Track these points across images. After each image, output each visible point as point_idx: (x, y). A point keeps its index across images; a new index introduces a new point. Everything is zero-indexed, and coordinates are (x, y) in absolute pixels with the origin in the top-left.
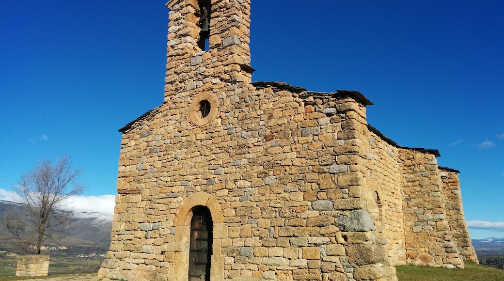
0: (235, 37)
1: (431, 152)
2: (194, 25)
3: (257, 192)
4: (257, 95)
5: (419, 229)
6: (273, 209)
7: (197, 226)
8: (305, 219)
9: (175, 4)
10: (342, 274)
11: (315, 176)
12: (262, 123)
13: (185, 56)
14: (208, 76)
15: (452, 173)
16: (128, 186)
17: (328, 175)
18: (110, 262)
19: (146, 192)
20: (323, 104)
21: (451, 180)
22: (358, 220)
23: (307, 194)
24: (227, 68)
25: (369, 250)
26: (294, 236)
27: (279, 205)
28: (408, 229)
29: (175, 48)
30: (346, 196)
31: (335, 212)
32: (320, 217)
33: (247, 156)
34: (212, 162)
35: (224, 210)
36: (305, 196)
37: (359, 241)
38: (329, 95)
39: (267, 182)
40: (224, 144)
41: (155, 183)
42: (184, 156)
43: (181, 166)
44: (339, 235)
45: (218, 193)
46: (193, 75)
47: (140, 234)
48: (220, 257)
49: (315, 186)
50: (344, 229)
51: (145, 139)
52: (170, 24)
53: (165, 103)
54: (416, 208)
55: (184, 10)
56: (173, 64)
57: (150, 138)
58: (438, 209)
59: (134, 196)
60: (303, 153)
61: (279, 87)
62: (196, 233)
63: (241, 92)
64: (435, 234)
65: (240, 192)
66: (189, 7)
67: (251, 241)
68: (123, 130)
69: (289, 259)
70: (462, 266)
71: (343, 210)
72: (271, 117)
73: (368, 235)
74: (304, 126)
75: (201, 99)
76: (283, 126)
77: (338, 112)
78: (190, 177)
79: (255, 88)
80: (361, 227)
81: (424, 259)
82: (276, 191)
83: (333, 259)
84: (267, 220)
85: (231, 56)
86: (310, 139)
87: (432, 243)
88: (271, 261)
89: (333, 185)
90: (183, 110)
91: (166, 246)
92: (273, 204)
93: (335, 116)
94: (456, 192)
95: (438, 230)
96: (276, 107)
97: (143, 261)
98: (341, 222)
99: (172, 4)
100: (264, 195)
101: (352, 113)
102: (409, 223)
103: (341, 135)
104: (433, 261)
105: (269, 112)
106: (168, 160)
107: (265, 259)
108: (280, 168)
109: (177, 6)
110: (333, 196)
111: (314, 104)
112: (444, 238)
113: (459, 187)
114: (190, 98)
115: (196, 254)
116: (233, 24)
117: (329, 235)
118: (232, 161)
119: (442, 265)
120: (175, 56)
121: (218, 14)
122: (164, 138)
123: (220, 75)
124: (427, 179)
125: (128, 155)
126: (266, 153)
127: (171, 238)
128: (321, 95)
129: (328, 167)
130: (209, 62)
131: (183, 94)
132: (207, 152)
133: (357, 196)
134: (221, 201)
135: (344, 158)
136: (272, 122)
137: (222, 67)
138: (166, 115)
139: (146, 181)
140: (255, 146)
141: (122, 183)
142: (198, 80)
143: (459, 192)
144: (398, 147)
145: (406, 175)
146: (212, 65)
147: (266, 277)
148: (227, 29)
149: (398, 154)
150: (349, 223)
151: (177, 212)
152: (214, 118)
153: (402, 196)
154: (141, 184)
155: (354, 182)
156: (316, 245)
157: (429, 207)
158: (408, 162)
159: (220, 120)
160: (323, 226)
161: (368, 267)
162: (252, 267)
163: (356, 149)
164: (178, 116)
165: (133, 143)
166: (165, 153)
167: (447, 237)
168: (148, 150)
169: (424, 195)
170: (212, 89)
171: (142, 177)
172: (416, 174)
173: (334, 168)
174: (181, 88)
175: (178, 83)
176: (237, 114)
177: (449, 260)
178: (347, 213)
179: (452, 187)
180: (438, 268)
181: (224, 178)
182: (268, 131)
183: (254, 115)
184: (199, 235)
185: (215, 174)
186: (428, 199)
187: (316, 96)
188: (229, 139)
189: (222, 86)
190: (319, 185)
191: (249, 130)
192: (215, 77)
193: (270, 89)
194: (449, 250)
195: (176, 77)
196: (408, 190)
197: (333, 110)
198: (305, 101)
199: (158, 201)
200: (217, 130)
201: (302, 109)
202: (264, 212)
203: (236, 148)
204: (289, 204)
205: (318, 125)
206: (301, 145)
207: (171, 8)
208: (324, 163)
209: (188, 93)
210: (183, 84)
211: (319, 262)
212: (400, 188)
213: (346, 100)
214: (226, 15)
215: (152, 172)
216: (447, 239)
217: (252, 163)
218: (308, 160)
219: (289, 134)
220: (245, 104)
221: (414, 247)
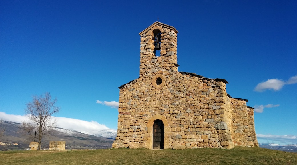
0: (173, 52)
1: (245, 100)
2: (152, 44)
3: (183, 115)
4: (183, 77)
5: (237, 131)
6: (190, 121)
7: (156, 127)
8: (202, 125)
9: (144, 34)
10: (216, 144)
11: (207, 110)
12: (185, 89)
13: (149, 58)
14: (160, 68)
15: (251, 109)
16: (124, 111)
17: (212, 110)
18: (118, 141)
19: (133, 114)
20: (211, 83)
21: (251, 112)
22: (223, 126)
23: (203, 116)
24: (169, 65)
25: (226, 136)
26: (198, 131)
27: (192, 120)
28: (233, 132)
29: (144, 54)
30: (219, 117)
31: (214, 123)
32: (209, 125)
33: (179, 101)
34: (163, 103)
35: (169, 122)
36: (203, 117)
37: (223, 133)
38: (213, 80)
39: (187, 111)
40: (169, 96)
41: (137, 110)
42: (151, 100)
43: (149, 104)
44: (216, 131)
45: (166, 115)
46: (153, 67)
47: (131, 130)
48: (168, 139)
49: (207, 113)
50: (217, 129)
51: (131, 92)
52: (141, 42)
53: (140, 77)
54: (237, 123)
55: (148, 37)
56: (144, 60)
57: (134, 92)
58: (246, 124)
59: (127, 115)
60: (202, 101)
61: (192, 75)
62: (156, 130)
63: (175, 76)
64: (244, 133)
65: (176, 115)
66: (151, 36)
67: (180, 133)
68: (120, 88)
69: (196, 139)
70: (254, 146)
71: (217, 122)
72: (189, 86)
73: (226, 131)
74: (203, 91)
75: (158, 77)
76: (194, 90)
77: (217, 87)
78: (153, 109)
79: (182, 74)
80: (224, 128)
81: (239, 143)
82: (191, 115)
83: (213, 139)
84: (187, 125)
85: (171, 60)
86: (205, 96)
87: (242, 137)
88: (189, 140)
89: (214, 113)
90: (149, 81)
91: (143, 135)
92: (190, 120)
93: (216, 88)
94: (252, 117)
95: (245, 132)
96: (191, 83)
97: (133, 140)
98: (216, 126)
99: (142, 34)
100: (186, 116)
101: (222, 87)
102: (233, 129)
103: (218, 95)
104: (242, 144)
105: (188, 85)
106: (142, 101)
107: (186, 139)
108: (193, 106)
109: (144, 35)
110: (214, 117)
111: (207, 83)
112: (247, 135)
113: (254, 115)
114: (152, 76)
115: (156, 138)
116: (172, 46)
117: (212, 131)
118: (172, 103)
119: (246, 146)
120: (144, 57)
121: (164, 41)
122: (140, 92)
123: (166, 67)
124: (242, 111)
125: (123, 98)
126: (187, 100)
127: (145, 132)
128: (210, 79)
129: (212, 107)
130: (161, 61)
131: (149, 74)
132: (161, 99)
133: (223, 117)
134: (168, 118)
135: (218, 104)
136: (190, 89)
137: (167, 64)
138: (141, 83)
139: (133, 109)
140: (182, 97)
141: (121, 110)
142: (156, 69)
143: (253, 117)
144: (231, 98)
145: (234, 110)
146: (162, 63)
147: (187, 145)
148: (169, 48)
149: (231, 101)
150: (220, 127)
151: (148, 122)
152: (164, 85)
153: (231, 118)
154: (130, 110)
155: (222, 112)
156: (207, 134)
157: (242, 123)
158: (235, 104)
159: (166, 86)
160: (210, 128)
161: (226, 142)
162: (181, 142)
163: (224, 101)
164: (147, 83)
165: (125, 93)
166: (141, 98)
167: (249, 135)
168: (133, 97)
169: (241, 118)
170: (162, 73)
171: (131, 108)
172: (238, 109)
173: (215, 107)
174: (147, 71)
175: (146, 69)
176: (174, 84)
177: (249, 144)
178: (219, 123)
179: (251, 115)
180: (245, 147)
181: (168, 109)
182: (188, 92)
183: (182, 85)
184: (157, 131)
185: (164, 108)
186: (242, 120)
187: (208, 80)
188: (171, 94)
189: (167, 72)
190: (208, 113)
191: (179, 91)
192: (163, 68)
193: (188, 75)
194: (249, 140)
195: (145, 67)
196: (234, 116)
197: (215, 86)
198: (203, 81)
199: (139, 117)
200: (165, 90)
201: (202, 84)
202: (186, 122)
203: (174, 98)
204: (196, 120)
205: (209, 90)
206: (201, 98)
207: (141, 36)
208: (211, 105)
209: (151, 74)
210: (148, 70)
211: (208, 140)
212: (231, 115)
213: (220, 82)
214: (168, 42)
215: (135, 106)
216: (248, 136)
217: (181, 104)
218: (204, 104)
219: (196, 94)
220: (177, 81)
221: (235, 139)
